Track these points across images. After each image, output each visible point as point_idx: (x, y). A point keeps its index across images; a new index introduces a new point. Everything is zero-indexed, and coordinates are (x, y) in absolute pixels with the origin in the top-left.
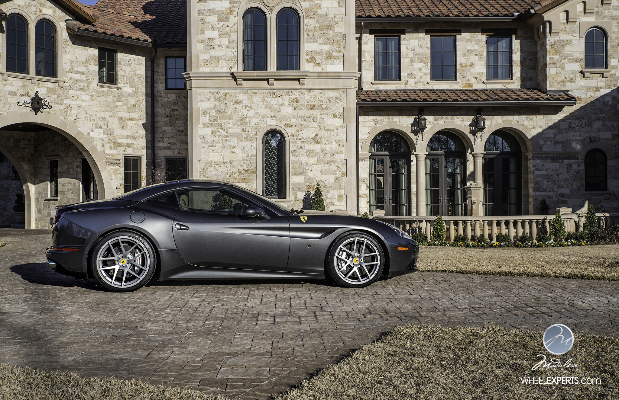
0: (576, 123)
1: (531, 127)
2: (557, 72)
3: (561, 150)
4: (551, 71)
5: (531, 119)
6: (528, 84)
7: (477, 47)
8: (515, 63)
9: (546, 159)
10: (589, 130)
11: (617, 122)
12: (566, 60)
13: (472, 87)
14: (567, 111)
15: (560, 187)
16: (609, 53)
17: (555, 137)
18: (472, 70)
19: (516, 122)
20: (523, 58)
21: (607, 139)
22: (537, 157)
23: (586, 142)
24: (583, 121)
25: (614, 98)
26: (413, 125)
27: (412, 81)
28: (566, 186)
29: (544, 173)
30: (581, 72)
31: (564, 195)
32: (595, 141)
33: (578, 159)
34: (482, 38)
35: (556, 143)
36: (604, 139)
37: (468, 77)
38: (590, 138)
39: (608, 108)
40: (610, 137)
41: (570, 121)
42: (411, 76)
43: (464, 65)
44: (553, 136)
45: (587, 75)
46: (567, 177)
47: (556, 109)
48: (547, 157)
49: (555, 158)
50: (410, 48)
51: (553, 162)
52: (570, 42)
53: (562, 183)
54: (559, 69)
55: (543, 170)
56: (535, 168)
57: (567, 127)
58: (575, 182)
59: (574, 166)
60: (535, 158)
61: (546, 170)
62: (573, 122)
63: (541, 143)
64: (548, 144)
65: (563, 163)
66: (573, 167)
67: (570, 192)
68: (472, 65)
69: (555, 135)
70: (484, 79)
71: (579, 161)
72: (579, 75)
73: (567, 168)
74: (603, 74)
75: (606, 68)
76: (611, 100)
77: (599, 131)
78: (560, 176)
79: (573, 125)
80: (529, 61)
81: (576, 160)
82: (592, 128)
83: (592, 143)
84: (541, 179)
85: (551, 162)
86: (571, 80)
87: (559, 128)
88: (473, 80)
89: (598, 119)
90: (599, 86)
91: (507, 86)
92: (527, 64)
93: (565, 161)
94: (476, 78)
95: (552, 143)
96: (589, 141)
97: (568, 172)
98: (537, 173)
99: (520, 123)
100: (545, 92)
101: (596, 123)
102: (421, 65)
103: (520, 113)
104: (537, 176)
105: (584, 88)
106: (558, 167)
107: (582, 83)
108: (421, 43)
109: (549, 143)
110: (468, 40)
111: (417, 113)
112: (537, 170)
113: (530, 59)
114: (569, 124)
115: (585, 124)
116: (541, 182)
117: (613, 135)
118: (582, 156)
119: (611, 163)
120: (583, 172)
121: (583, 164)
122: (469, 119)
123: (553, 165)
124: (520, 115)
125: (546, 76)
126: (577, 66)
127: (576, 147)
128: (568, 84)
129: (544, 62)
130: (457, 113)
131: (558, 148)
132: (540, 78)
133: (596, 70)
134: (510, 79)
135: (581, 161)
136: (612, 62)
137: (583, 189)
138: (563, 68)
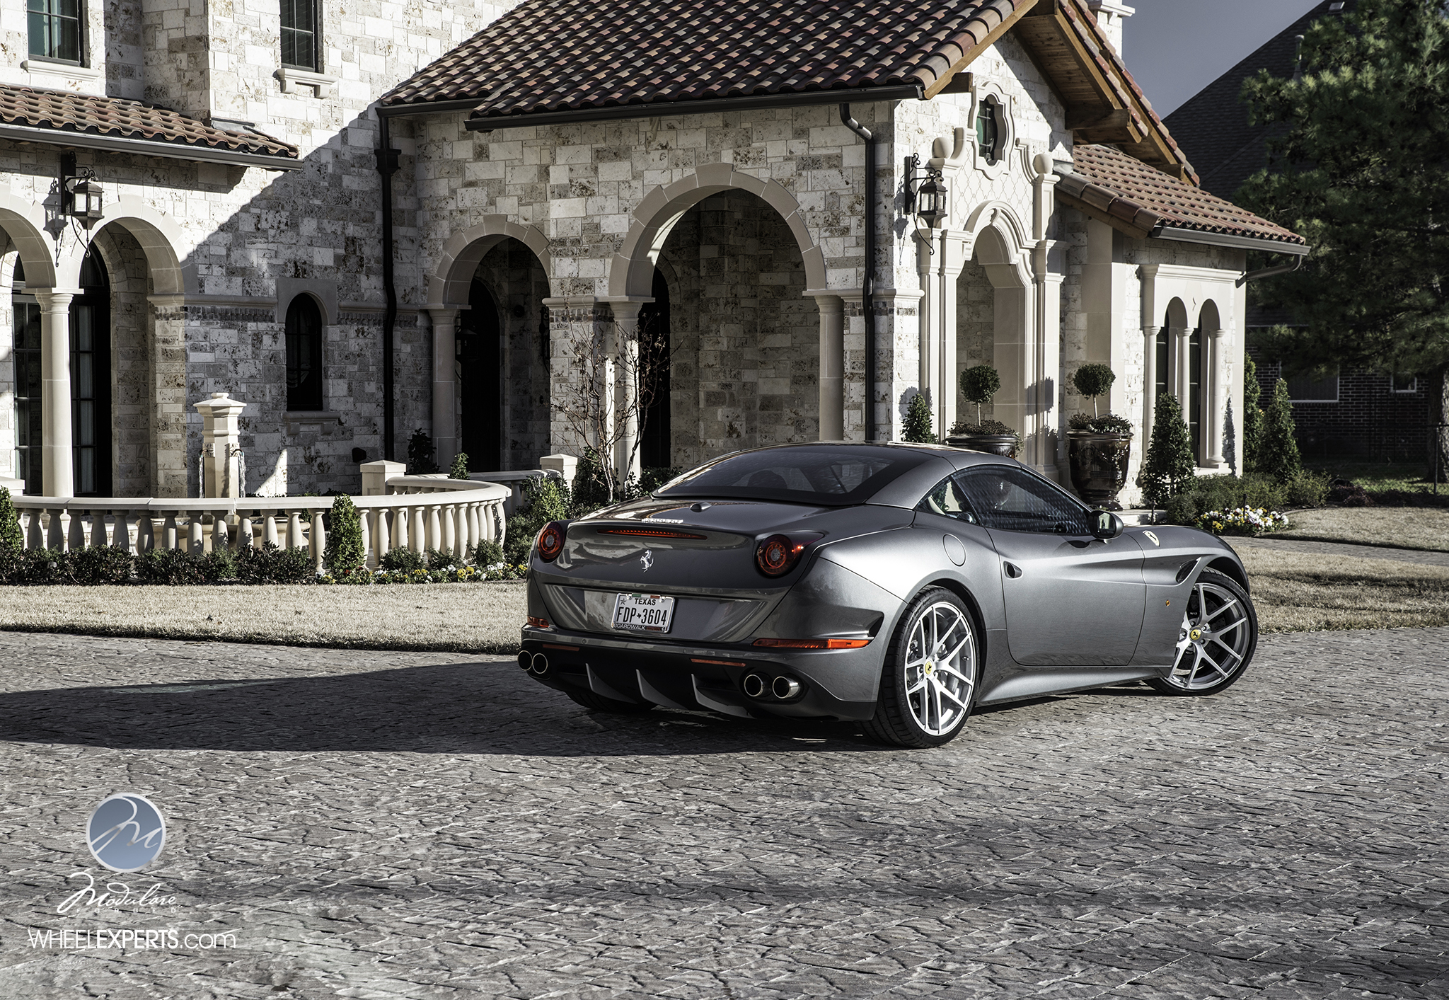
0: (269, 219)
1: (180, 220)
2: (231, 66)
3: (240, 294)
4: (218, 60)
5: (180, 200)
6: (124, 83)
8: (93, 17)
9: (211, 318)
10: (294, 241)
11: (341, 222)
12: (246, 36)
14: (256, 180)
16: (327, 30)
17: (228, 256)
19: (150, 205)
20: (112, 4)
21: (326, 268)
22: (195, 311)
23: (288, 275)
24: (282, 213)
25: (336, 155)
28: (250, 397)
29: (209, 358)
30: (277, 75)
31: (247, 420)
32: (305, 271)
33: (272, 321)
35: (231, 272)
36: (320, 267)
38: (295, 263)
39: (326, 184)
40: (331, 263)
41: (257, 211)
44: (224, 252)
45: (290, 84)
46: (254, 372)
47: (229, 177)
48: (214, 311)
49: (231, 315)
51: (226, 328)
53: (244, 388)
54: (234, 58)
55: (206, 351)
56: (191, 342)
57: (252, 228)
58: (268, 386)
59: (267, 340)
60: (189, 313)
61: (213, 349)
62: (264, 216)
63: (202, 270)
64: (215, 273)
65: (244, 329)
66: (264, 342)
67: (258, 414)
69: (229, 249)
70: (23, 53)
71: (276, 326)
72: (273, 82)
73: (253, 345)
74: (316, 89)
75: (318, 68)
76: (331, 160)
77: (311, 245)
78: (240, 369)
79: (263, 225)
80: (123, 16)
81: (271, 324)
82: (298, 234)
83: (298, 277)
84: (202, 375)
85: (223, 328)
86: (257, 96)
87: (237, 229)
89: (310, 212)
90: (310, 120)
91: (78, 85)
92: (121, 23)
93: (249, 324)
94: (5, 49)
95: (224, 270)
96: (293, 270)
97: (255, 356)
98: (195, 357)
99: (157, 208)
100: (207, 121)
101: (306, 220)
103: (156, 177)
104: (195, 368)
105: (283, 121)
106: (234, 341)
107: (279, 104)
109: (217, 271)
112: (195, 348)
113: (127, 11)
114: (255, 221)
115: (287, 224)
116: (203, 383)
117: (337, 257)
118: (280, 314)
119: (333, 333)
120: (282, 356)
121: (282, 337)
122: (44, 185)
123: (225, 336)
124: (158, 182)
125: (204, 73)
126: (268, 56)
127: (270, 285)
128: (252, 104)
129: (192, 31)
130: (14, 163)
131: (235, 288)
132: (165, 73)
133: (309, 75)
134: (85, 64)
135: (279, 325)
136: (331, 56)
137: (283, 405)
138: (242, 58)
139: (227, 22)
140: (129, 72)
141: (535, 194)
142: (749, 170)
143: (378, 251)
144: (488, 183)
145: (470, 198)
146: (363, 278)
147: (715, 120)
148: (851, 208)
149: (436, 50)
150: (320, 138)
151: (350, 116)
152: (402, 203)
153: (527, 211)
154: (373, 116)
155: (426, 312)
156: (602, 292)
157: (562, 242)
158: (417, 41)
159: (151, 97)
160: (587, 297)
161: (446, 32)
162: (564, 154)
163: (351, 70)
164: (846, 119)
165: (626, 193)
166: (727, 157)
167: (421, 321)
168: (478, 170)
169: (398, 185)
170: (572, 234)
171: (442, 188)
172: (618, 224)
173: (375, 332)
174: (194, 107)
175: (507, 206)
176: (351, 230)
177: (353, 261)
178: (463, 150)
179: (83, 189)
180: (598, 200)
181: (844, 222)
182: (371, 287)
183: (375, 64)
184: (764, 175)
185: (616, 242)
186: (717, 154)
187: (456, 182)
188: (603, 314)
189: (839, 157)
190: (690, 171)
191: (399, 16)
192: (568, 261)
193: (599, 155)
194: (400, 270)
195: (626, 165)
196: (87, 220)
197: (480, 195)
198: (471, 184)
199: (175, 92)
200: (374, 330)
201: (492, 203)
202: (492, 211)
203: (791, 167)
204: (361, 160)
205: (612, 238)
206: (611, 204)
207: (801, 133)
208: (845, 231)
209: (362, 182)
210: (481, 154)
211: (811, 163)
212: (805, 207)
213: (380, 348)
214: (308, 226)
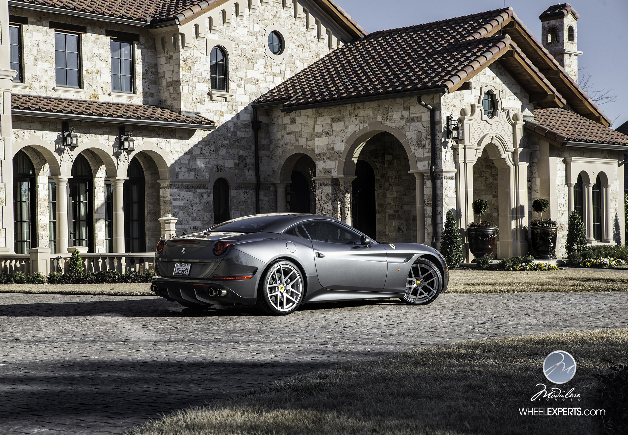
0: (206, 149)
1: (168, 151)
2: (190, 91)
3: (194, 178)
4: (184, 89)
5: (168, 143)
6: (150, 99)
7: (102, 51)
8: (138, 75)
9: (182, 188)
10: (217, 158)
11: (237, 150)
12: (196, 79)
13: (98, 98)
14: (200, 135)
15: (194, 219)
16: (230, 76)
17: (189, 164)
18: (99, 77)
19: (156, 145)
20: (146, 70)
21: (230, 168)
22: (175, 185)
23: (214, 171)
24: (211, 147)
25: (235, 124)
26: (56, 142)
27: (36, 85)
28: (198, 218)
29: (180, 203)
30: (209, 94)
31: (197, 227)
32: (221, 169)
33: (208, 189)
34: (107, 40)
35: (190, 170)
36: (228, 167)
37: (94, 87)
38: (217, 166)
39: (230, 135)
40: (233, 166)
41: (201, 146)
42: (36, 78)
43: (90, 71)
44: (187, 162)
45: (214, 97)
46: (200, 208)
47: (188, 133)
48: (183, 185)
49: (190, 187)
50: (34, 42)
51: (188, 192)
52: (199, 59)
53: (195, 215)
54: (191, 88)
55: (179, 201)
56: (173, 197)
57: (199, 153)
58: (206, 214)
59: (205, 196)
60: (172, 186)
61: (182, 200)
62: (203, 148)
63: (178, 169)
64: (183, 171)
65: (196, 192)
66: (204, 197)
67: (202, 225)
68: (98, 72)
69: (189, 161)
70: (109, 89)
71: (209, 191)
72: (207, 96)
73: (199, 198)
74: (226, 98)
75: (227, 91)
76: (232, 126)
77: (224, 159)
78: (194, 207)
79: (203, 152)
80: (150, 74)
81: (207, 190)
82: (218, 155)
83: (218, 171)
84: (178, 210)
85: (186, 192)
86: (201, 102)
87: (192, 153)
88: (99, 91)
89: (223, 146)
90: (223, 110)
91: (131, 101)
92: (149, 77)
93: (198, 190)
94: (102, 88)
95: (187, 169)
96: (216, 169)
97: (200, 202)
98: (175, 203)
99: (159, 146)
100: (180, 112)
101: (221, 149)
102: (46, 66)
103: (158, 134)
104: (174, 207)
105: (212, 111)
106: (191, 197)
107: (210, 105)
108: (45, 38)
109: (184, 170)
110: (93, 41)
111: (60, 127)
112: (174, 200)
113: (151, 72)
114: (200, 150)
115: (213, 151)
116: (178, 213)
117: (235, 164)
118: (211, 186)
119: (233, 193)
120: (212, 202)
121: (212, 195)
122: (113, 139)
123: (187, 195)
124: (159, 136)
125: (179, 94)
126: (206, 87)
127: (207, 175)
128: (198, 105)
129: (175, 79)
130: (101, 131)
131: (192, 176)
132: (165, 95)
133: (223, 93)
134: (134, 93)
135: (210, 190)
136: (232, 86)
137: (212, 222)
138: (194, 88)
139: (188, 74)
140: (152, 95)
141: (313, 136)
142: (388, 124)
143: (253, 161)
144: (296, 133)
145: (290, 139)
146: (246, 171)
147: (374, 104)
148: (426, 137)
149: (278, 82)
150: (228, 117)
151: (240, 108)
152: (263, 142)
153: (310, 143)
154: (250, 108)
155: (274, 185)
156: (335, 174)
157: (320, 155)
158: (269, 78)
159: (161, 105)
160: (329, 176)
161: (282, 74)
162: (320, 120)
163: (241, 91)
164: (419, 102)
165: (343, 135)
166: (380, 119)
167: (272, 188)
168: (292, 128)
169: (261, 135)
170: (323, 152)
171: (279, 135)
172: (340, 147)
173: (252, 193)
174: (176, 107)
175: (303, 141)
176: (241, 153)
177: (242, 165)
178: (286, 120)
179: (126, 140)
180: (332, 138)
181: (423, 143)
182: (250, 175)
183: (252, 88)
184: (393, 125)
185: (339, 154)
186: (376, 118)
187: (284, 133)
188: (335, 182)
189: (421, 117)
190: (366, 125)
191: (261, 69)
192: (322, 162)
193: (333, 120)
194: (262, 168)
195: (342, 124)
196: (129, 152)
197: (292, 137)
198: (289, 133)
199: (169, 102)
200: (251, 192)
201: (297, 140)
202: (297, 143)
203: (403, 122)
204: (245, 125)
205: (338, 152)
206: (337, 139)
207: (407, 108)
208: (424, 147)
209: (246, 134)
210: (293, 121)
211: (410, 120)
212: (409, 137)
213: (254, 199)
214: (223, 152)
